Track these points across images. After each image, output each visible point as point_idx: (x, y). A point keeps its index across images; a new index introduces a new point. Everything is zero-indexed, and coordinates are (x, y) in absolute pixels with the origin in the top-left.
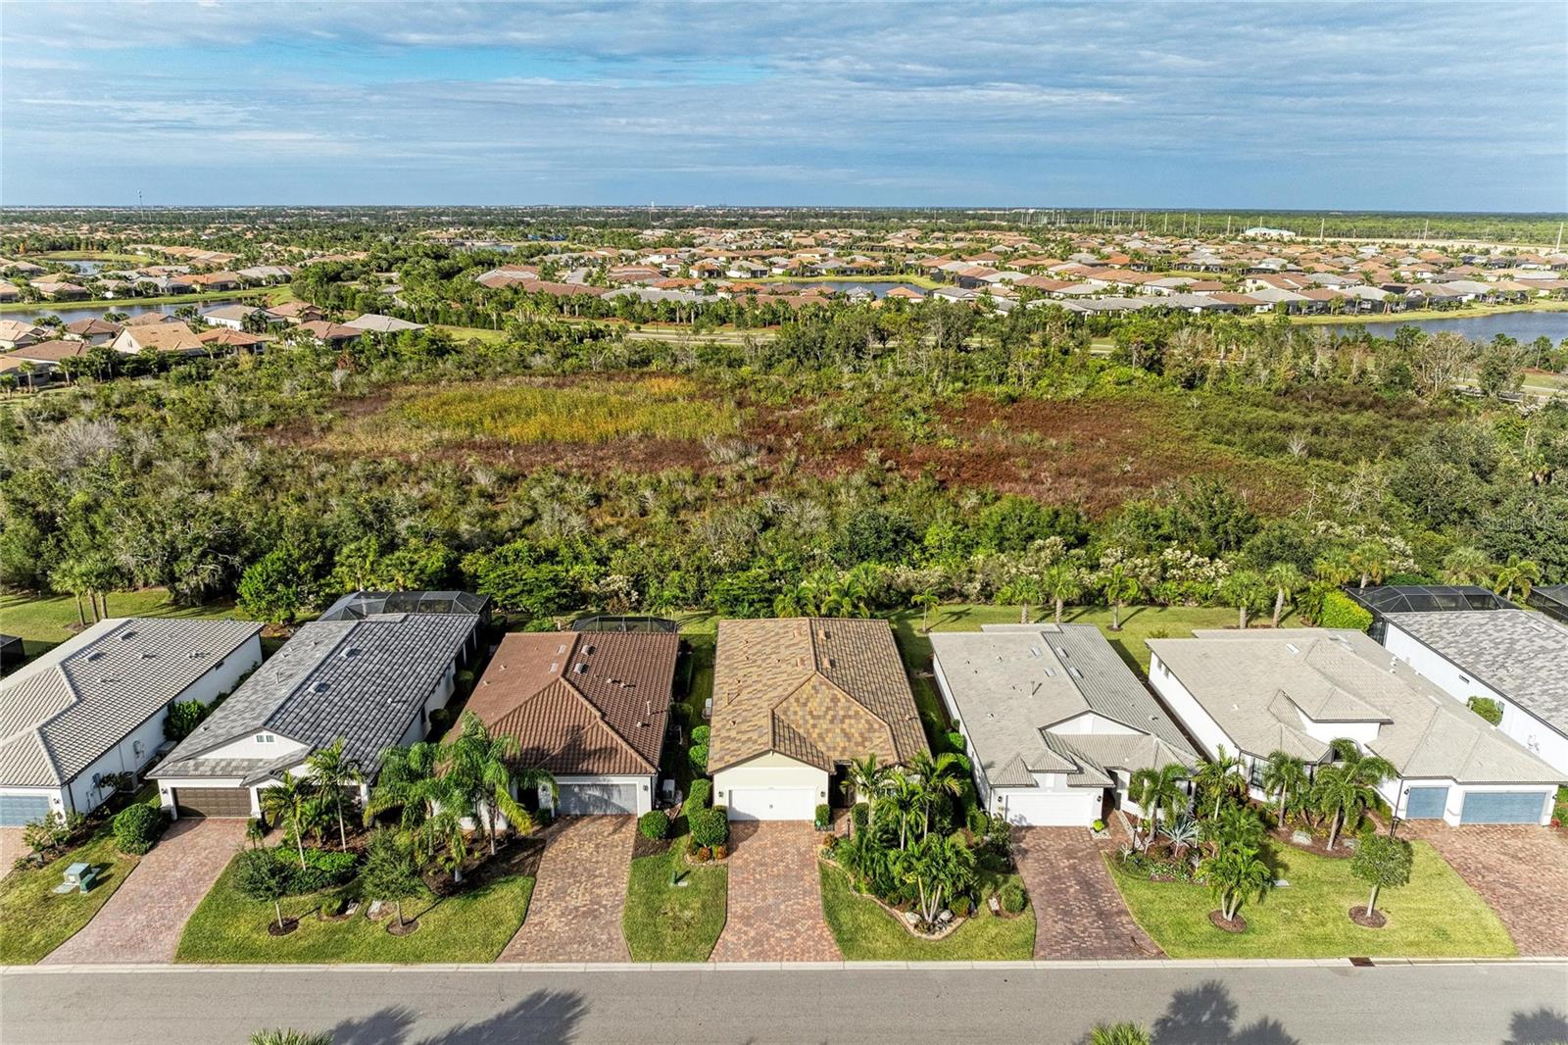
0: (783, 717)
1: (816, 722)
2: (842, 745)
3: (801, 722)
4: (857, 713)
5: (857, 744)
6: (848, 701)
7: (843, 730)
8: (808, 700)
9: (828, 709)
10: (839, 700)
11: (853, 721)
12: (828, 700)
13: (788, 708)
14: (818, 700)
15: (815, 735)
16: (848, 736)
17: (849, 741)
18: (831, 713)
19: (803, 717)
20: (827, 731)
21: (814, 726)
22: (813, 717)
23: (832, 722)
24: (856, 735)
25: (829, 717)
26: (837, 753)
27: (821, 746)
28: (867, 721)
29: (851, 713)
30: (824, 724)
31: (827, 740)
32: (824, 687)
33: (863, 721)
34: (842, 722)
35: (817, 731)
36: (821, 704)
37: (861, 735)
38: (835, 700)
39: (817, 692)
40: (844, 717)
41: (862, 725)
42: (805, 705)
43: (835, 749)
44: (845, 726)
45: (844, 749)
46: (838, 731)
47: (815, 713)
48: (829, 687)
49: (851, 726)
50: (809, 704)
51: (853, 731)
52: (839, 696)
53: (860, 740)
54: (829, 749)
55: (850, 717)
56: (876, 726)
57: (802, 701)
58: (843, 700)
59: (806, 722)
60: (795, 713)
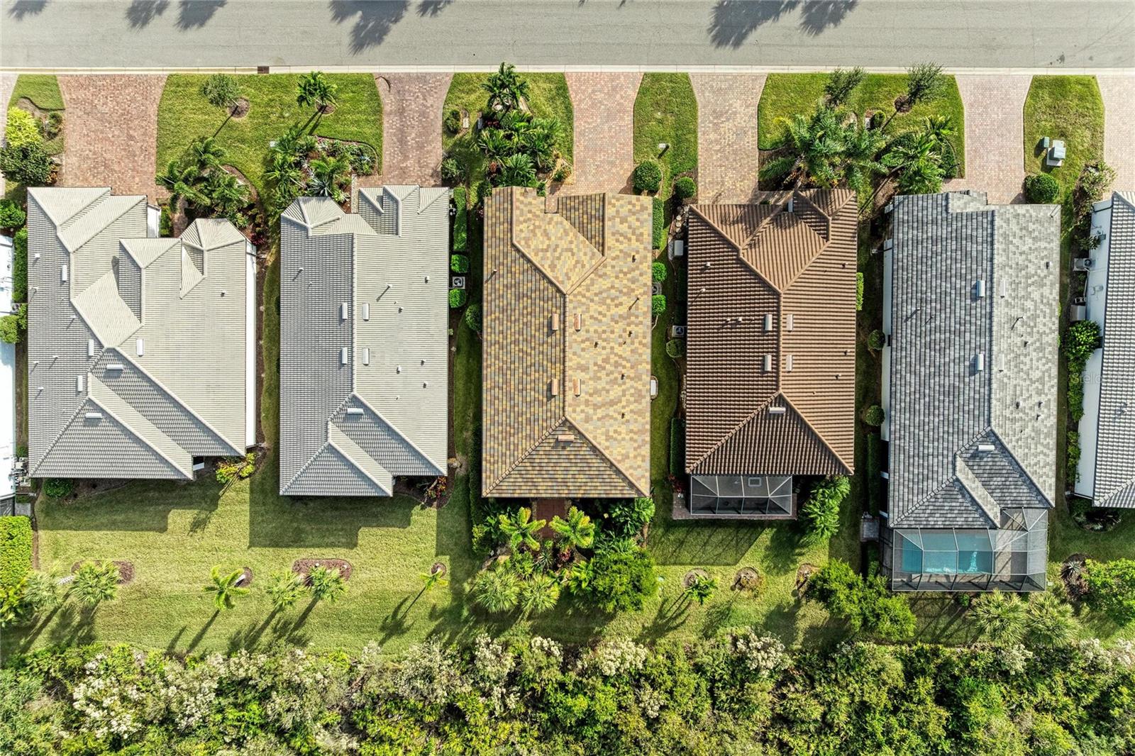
0: (596, 250)
1: (569, 246)
2: (551, 226)
3: (581, 246)
4: (536, 254)
5: (539, 227)
6: (543, 266)
7: (549, 239)
8: (575, 266)
9: (559, 258)
10: (550, 266)
11: (541, 247)
12: (558, 267)
13: (591, 259)
14: (567, 267)
15: (571, 234)
16: (546, 234)
17: (545, 230)
18: (557, 254)
19: (579, 250)
20: (561, 238)
21: (571, 242)
22: (571, 250)
23: (557, 246)
24: (539, 235)
25: (559, 250)
26: (555, 219)
27: (567, 224)
28: (529, 247)
29: (541, 254)
30: (563, 244)
31: (562, 230)
32: (561, 279)
33: (532, 247)
34: (549, 246)
35: (569, 238)
36: (565, 262)
37: (535, 235)
38: (553, 267)
39: (567, 274)
40: (547, 250)
41: (533, 244)
42: (577, 262)
43: (557, 223)
44: (547, 242)
45: (549, 223)
46: (553, 238)
47: (570, 254)
48: (556, 278)
49: (542, 243)
50: (573, 262)
51: (541, 238)
52: (549, 270)
53: (537, 231)
54: (561, 223)
55: (542, 250)
56: (523, 242)
57: (579, 266)
58: (546, 266)
59: (577, 246)
60: (585, 254)
